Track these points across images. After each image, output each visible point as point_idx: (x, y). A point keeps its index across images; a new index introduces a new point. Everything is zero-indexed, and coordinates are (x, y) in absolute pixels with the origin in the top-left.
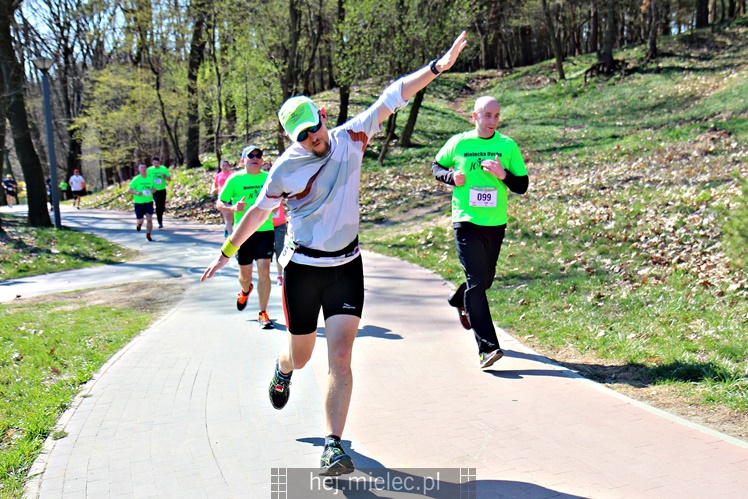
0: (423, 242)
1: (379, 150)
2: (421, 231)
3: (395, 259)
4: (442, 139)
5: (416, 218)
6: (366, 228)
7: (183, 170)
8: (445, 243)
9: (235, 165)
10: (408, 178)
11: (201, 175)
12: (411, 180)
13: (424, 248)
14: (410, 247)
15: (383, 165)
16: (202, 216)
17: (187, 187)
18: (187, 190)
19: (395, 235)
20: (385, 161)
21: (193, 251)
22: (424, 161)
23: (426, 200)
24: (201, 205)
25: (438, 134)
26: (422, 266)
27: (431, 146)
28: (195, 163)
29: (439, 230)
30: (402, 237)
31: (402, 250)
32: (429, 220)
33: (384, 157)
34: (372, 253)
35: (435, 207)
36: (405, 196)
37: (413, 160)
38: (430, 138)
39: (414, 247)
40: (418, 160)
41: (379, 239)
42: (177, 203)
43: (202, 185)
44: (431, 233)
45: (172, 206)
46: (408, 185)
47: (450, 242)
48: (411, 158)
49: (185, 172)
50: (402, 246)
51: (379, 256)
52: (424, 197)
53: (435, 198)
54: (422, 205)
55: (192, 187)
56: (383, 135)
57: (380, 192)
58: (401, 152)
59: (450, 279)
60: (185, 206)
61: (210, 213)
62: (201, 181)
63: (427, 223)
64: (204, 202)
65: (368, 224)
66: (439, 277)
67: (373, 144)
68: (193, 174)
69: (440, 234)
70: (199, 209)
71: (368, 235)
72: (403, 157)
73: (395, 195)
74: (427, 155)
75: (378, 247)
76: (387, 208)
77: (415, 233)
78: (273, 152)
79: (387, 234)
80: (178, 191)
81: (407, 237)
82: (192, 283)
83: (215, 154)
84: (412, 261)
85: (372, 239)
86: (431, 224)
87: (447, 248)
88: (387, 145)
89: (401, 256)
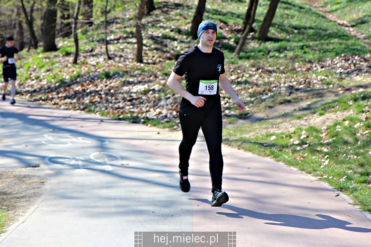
0: (297, 142)
1: (237, 42)
2: (292, 130)
3: (268, 159)
4: (299, 33)
5: (285, 115)
6: (230, 123)
7: (38, 53)
8: (322, 145)
9: (91, 51)
10: (270, 72)
11: (57, 59)
12: (274, 74)
13: (298, 148)
14: (283, 147)
15: (241, 58)
16: (57, 101)
17: (43, 70)
18: (42, 73)
19: (264, 132)
20: (242, 54)
21: (50, 138)
22: (282, 55)
23: (294, 96)
24: (56, 89)
25: (296, 28)
26: (303, 170)
27: (289, 41)
28: (51, 47)
29: (312, 129)
30: (272, 135)
31: (273, 149)
32: (299, 118)
33: (241, 50)
34: (241, 151)
35: (304, 104)
36: (270, 91)
37: (271, 54)
38: (287, 32)
39: (287, 147)
40: (277, 54)
41: (247, 136)
42: (32, 86)
43: (58, 70)
44: (304, 132)
45: (27, 89)
46: (272, 79)
47: (328, 144)
48: (269, 52)
49: (41, 56)
50: (273, 145)
51: (249, 155)
52: (291, 93)
53: (302, 94)
54: (289, 102)
55: (48, 71)
56: (240, 28)
57: (243, 86)
58: (257, 45)
59: (341, 189)
60: (40, 89)
61: (65, 98)
62: (57, 65)
63: (298, 121)
64: (59, 87)
65: (233, 119)
66: (326, 185)
67: (230, 36)
68: (48, 58)
69: (314, 134)
70: (54, 93)
71: (235, 131)
72: (260, 51)
73: (258, 89)
74: (285, 49)
75: (246, 145)
76: (252, 102)
77: (284, 131)
78: (130, 40)
79: (254, 130)
80: (34, 75)
81: (277, 135)
82: (50, 175)
83: (73, 39)
84: (289, 163)
85: (238, 136)
86: (303, 122)
87: (326, 150)
88: (245, 38)
89: (276, 157)
